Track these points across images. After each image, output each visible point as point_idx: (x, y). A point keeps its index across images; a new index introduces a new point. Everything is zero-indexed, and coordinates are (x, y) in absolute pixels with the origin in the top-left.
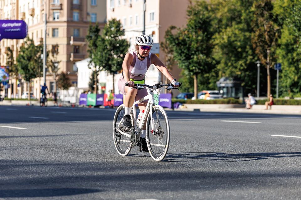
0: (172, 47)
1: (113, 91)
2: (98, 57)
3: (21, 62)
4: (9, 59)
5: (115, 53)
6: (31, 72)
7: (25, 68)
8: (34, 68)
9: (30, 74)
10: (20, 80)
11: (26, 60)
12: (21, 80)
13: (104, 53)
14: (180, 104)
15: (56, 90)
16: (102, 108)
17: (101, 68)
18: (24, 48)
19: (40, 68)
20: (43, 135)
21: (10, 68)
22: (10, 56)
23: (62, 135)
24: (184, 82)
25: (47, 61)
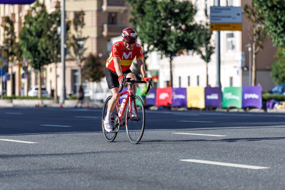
0: (262, 13)
1: (169, 84)
2: (147, 30)
3: (27, 40)
4: (8, 34)
5: (173, 22)
6: (43, 54)
7: (33, 49)
8: (47, 48)
9: (40, 58)
10: (25, 68)
11: (34, 37)
12: (27, 67)
13: (155, 23)
14: (275, 102)
15: (82, 82)
16: (154, 110)
17: (152, 47)
18: (32, 18)
19: (55, 48)
20: (64, 152)
21: (10, 50)
22: (9, 30)
23: (94, 153)
24: (282, 68)
25: (66, 38)
